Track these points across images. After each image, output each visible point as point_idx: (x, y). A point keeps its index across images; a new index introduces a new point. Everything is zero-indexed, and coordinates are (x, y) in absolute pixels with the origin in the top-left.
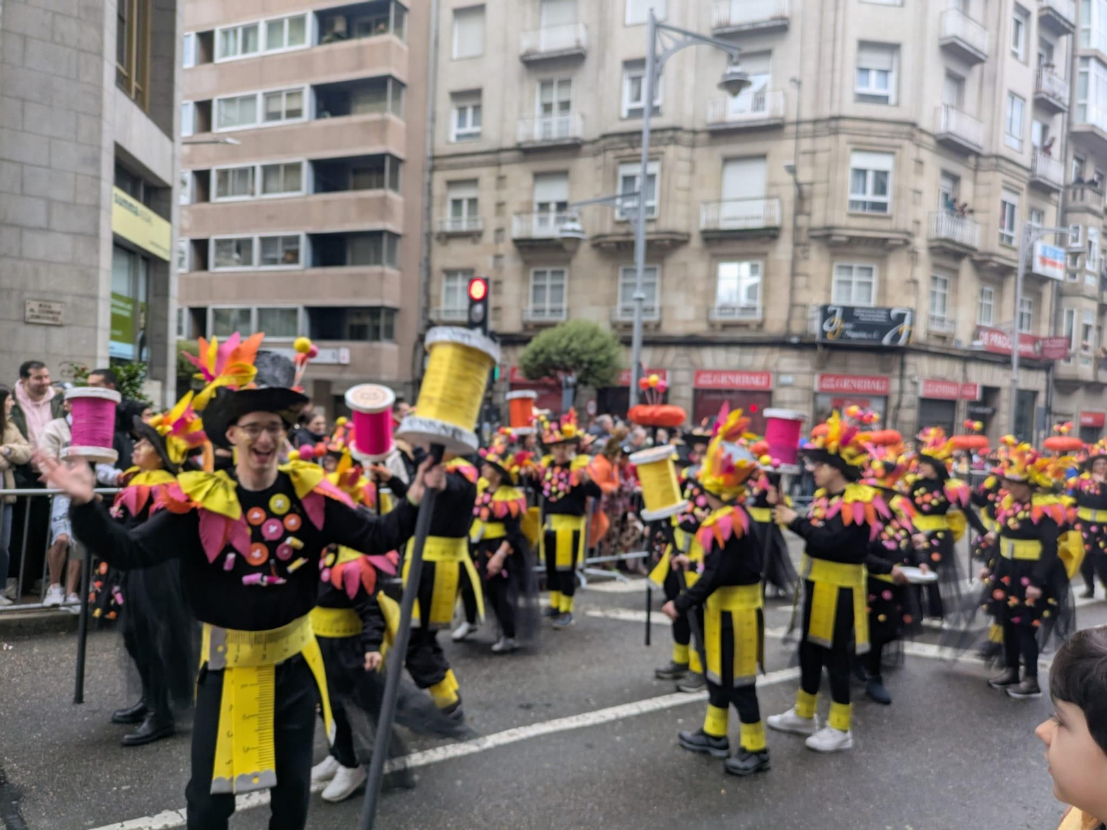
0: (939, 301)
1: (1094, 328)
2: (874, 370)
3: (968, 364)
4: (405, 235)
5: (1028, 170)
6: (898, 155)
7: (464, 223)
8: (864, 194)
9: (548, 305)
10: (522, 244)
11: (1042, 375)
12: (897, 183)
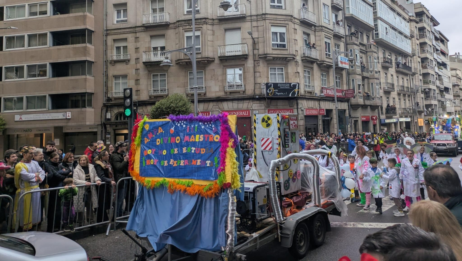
0: (307, 79)
1: (362, 85)
2: (287, 106)
3: (320, 102)
4: (96, 62)
5: (333, 31)
6: (287, 27)
7: (122, 56)
8: (277, 41)
9: (159, 88)
10: (147, 64)
11: (346, 104)
12: (288, 37)
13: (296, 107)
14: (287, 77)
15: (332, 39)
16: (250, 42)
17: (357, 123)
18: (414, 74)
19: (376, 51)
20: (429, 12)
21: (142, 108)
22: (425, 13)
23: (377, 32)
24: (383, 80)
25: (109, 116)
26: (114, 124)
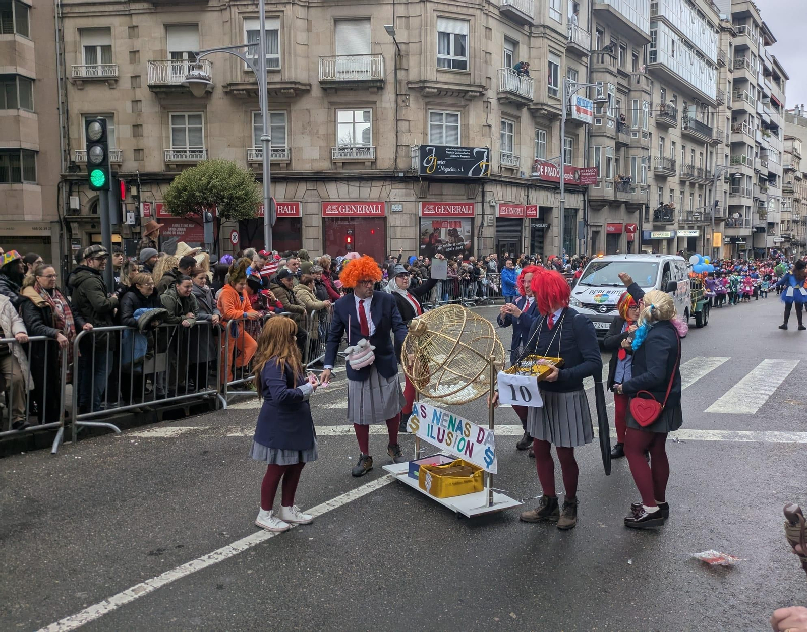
0: (506, 140)
1: (614, 160)
2: (462, 197)
3: (530, 191)
4: (40, 80)
5: (566, 38)
6: (472, 22)
7: (100, 69)
8: (449, 54)
9: (188, 146)
10: (158, 90)
11: (581, 197)
12: (473, 46)
13: (479, 199)
14: (466, 136)
15: (564, 56)
16: (390, 51)
17: (598, 238)
18: (715, 143)
19: (648, 89)
20: (759, 14)
21: (149, 189)
22: (750, 16)
23: (653, 49)
24: (655, 152)
25: (75, 203)
26: (86, 222)
